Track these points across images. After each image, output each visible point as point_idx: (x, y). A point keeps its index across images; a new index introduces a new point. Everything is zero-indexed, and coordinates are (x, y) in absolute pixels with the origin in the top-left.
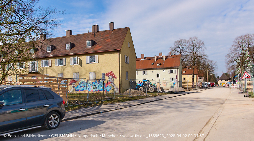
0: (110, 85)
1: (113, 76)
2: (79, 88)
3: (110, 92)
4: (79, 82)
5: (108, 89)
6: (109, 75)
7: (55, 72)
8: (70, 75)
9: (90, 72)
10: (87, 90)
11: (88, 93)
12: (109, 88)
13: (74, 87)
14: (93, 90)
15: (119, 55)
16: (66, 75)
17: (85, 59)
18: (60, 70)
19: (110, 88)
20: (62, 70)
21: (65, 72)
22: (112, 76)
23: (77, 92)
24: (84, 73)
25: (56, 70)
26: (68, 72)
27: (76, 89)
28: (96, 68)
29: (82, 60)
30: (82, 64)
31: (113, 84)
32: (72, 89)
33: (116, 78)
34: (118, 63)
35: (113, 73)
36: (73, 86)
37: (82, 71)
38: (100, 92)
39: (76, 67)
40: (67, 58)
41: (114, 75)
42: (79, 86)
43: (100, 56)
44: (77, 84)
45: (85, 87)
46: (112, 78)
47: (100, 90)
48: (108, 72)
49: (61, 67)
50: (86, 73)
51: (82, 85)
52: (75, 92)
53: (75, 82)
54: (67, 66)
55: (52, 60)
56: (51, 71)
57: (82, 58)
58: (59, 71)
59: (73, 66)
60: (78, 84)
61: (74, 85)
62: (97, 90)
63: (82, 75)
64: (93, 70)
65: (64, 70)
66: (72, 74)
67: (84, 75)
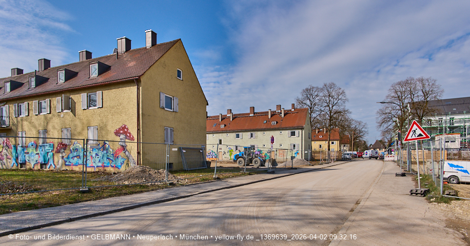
0: (122, 154)
1: (128, 135)
2: (71, 160)
3: (123, 169)
4: (71, 148)
5: (119, 164)
6: (121, 133)
7: (35, 127)
8: (57, 133)
9: (88, 127)
10: (85, 164)
11: (85, 170)
12: (120, 160)
13: (63, 157)
14: (94, 165)
15: (138, 89)
16: (51, 133)
17: (80, 99)
18: (42, 123)
19: (122, 160)
20: (45, 124)
21: (50, 127)
22: (126, 135)
23: (67, 168)
24: (79, 129)
25: (36, 123)
26: (54, 128)
27: (66, 162)
28: (99, 119)
29: (75, 103)
30: (75, 111)
31: (127, 153)
32: (61, 161)
33: (133, 139)
34: (136, 107)
35: (127, 129)
36: (61, 155)
37: (75, 126)
38: (106, 168)
39: (67, 116)
40: (53, 99)
41: (130, 133)
42: (71, 156)
43: (106, 92)
44: (67, 151)
45: (80, 158)
46: (127, 140)
47: (105, 165)
48: (119, 127)
49: (43, 117)
50: (83, 129)
51: (75, 154)
52: (64, 168)
53: (65, 146)
54: (54, 115)
55: (30, 103)
56: (29, 124)
57: (75, 97)
58: (40, 125)
59: (62, 115)
60: (69, 152)
61: (64, 154)
62: (100, 164)
63: (76, 133)
64: (95, 122)
65: (47, 123)
66: (60, 132)
67: (80, 133)
